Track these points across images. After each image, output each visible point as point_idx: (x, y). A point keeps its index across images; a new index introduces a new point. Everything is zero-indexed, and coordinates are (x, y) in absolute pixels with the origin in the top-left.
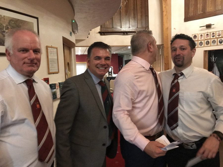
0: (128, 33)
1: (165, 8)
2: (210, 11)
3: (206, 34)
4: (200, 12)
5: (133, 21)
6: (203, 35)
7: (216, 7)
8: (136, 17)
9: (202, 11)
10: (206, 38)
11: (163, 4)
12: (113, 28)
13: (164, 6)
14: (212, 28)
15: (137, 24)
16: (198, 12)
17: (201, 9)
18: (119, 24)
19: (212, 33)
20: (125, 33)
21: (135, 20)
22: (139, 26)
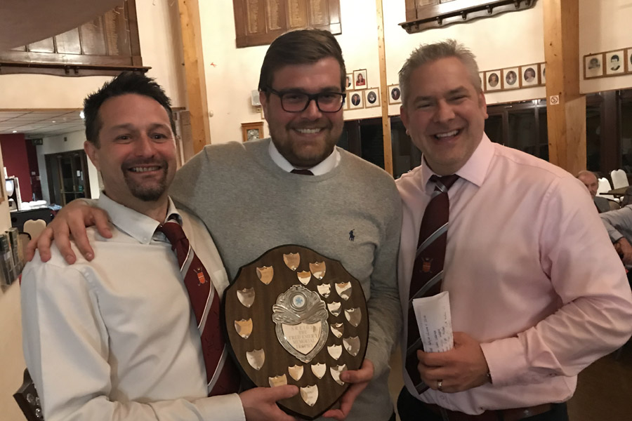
0: (81, 72)
1: (185, 7)
2: (298, 25)
4: (273, 25)
5: (91, 35)
7: (310, 16)
8: (101, 24)
9: (279, 24)
12: (27, 50)
15: (103, 43)
16: (268, 26)
17: (275, 19)
18: (48, 42)
20: (71, 71)
21: (97, 31)
22: (113, 51)
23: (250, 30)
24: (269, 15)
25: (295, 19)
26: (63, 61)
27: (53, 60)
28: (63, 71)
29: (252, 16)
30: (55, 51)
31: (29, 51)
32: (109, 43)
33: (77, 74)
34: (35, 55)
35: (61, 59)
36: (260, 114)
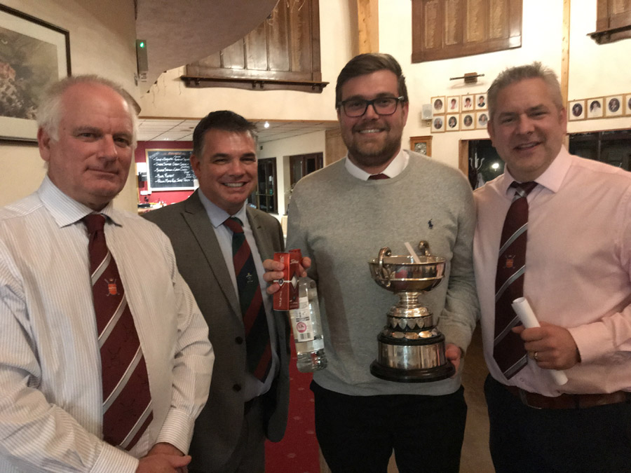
0: (266, 86)
1: (364, 24)
2: (475, 40)
3: (465, 98)
4: (449, 41)
5: (278, 52)
6: (457, 99)
7: (488, 29)
8: (287, 42)
9: (456, 38)
10: (465, 109)
11: (359, 13)
12: (222, 66)
13: (361, 17)
14: (478, 83)
15: (288, 60)
16: (445, 41)
17: (452, 33)
18: (239, 59)
19: (478, 97)
20: (258, 85)
21: (283, 49)
22: (296, 67)
23: (426, 45)
24: (447, 30)
25: (473, 34)
26: (252, 76)
27: (243, 75)
28: (250, 85)
29: (430, 31)
30: (245, 67)
31: (223, 68)
32: (293, 60)
33: (262, 88)
34: (228, 71)
35: (249, 74)
36: (429, 128)
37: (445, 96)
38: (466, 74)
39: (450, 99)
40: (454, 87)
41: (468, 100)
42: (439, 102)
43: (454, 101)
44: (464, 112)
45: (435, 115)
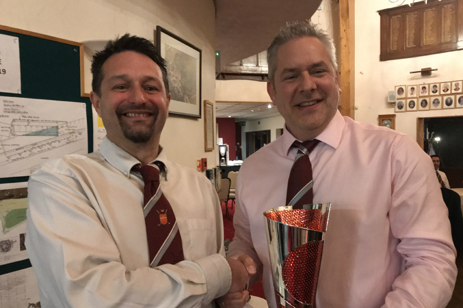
1: (345, 34)
2: (430, 43)
3: (421, 87)
4: (410, 44)
6: (415, 87)
7: (441, 36)
9: (415, 43)
11: (341, 25)
13: (342, 28)
14: (432, 75)
17: (412, 40)
18: (254, 59)
23: (391, 48)
24: (407, 37)
25: (428, 39)
26: (261, 71)
28: (261, 77)
29: (394, 37)
30: (257, 65)
31: (242, 65)
34: (245, 68)
36: (393, 109)
37: (405, 86)
38: (422, 69)
39: (410, 88)
40: (412, 79)
41: (424, 88)
42: (401, 90)
43: (413, 89)
44: (420, 97)
45: (398, 99)
